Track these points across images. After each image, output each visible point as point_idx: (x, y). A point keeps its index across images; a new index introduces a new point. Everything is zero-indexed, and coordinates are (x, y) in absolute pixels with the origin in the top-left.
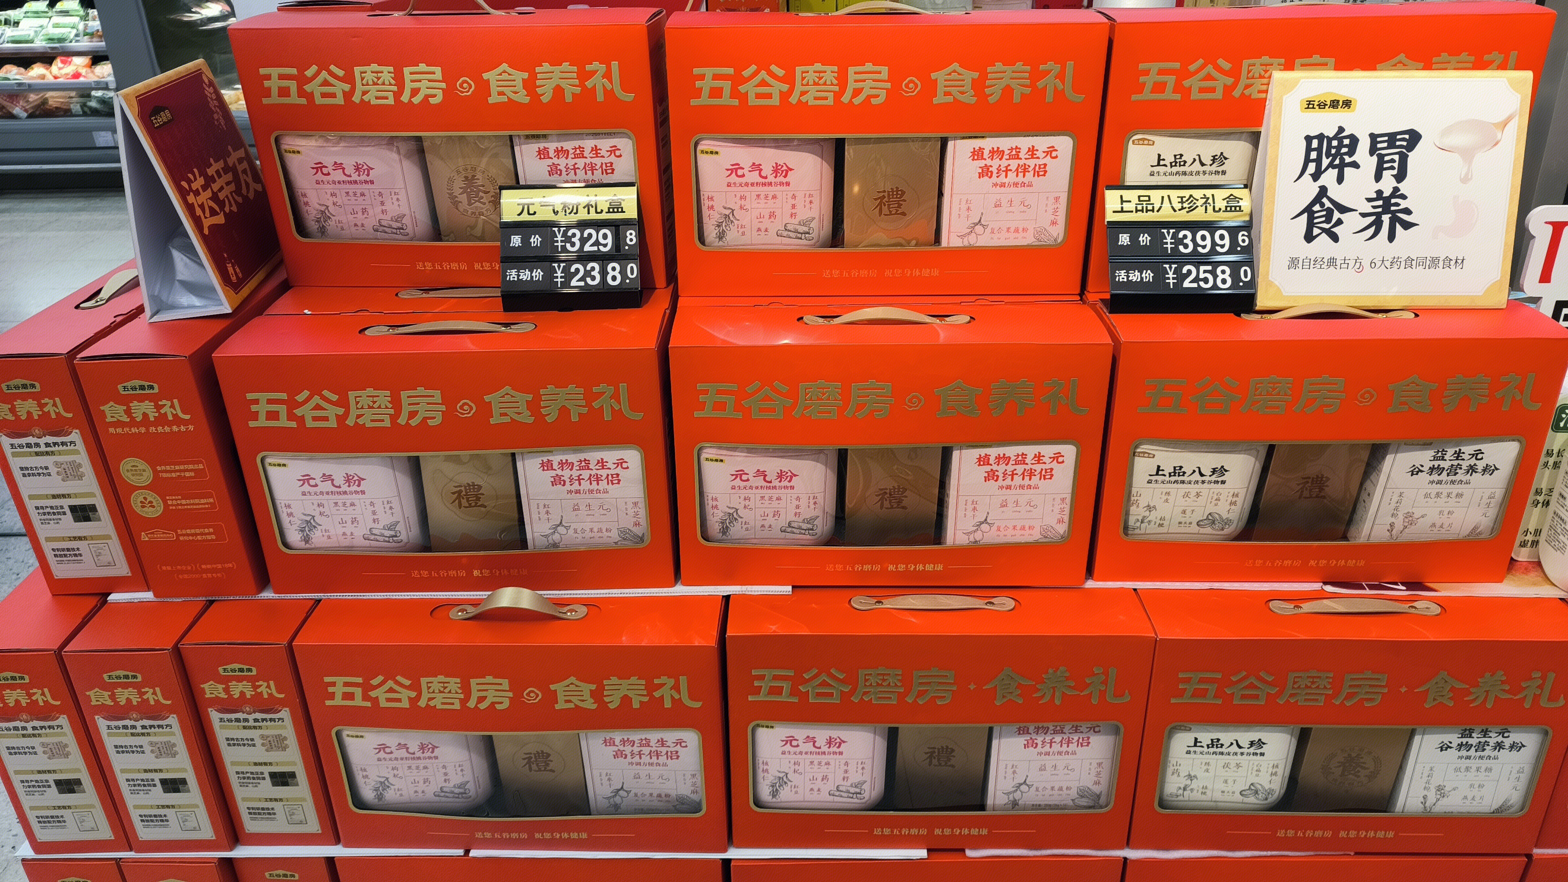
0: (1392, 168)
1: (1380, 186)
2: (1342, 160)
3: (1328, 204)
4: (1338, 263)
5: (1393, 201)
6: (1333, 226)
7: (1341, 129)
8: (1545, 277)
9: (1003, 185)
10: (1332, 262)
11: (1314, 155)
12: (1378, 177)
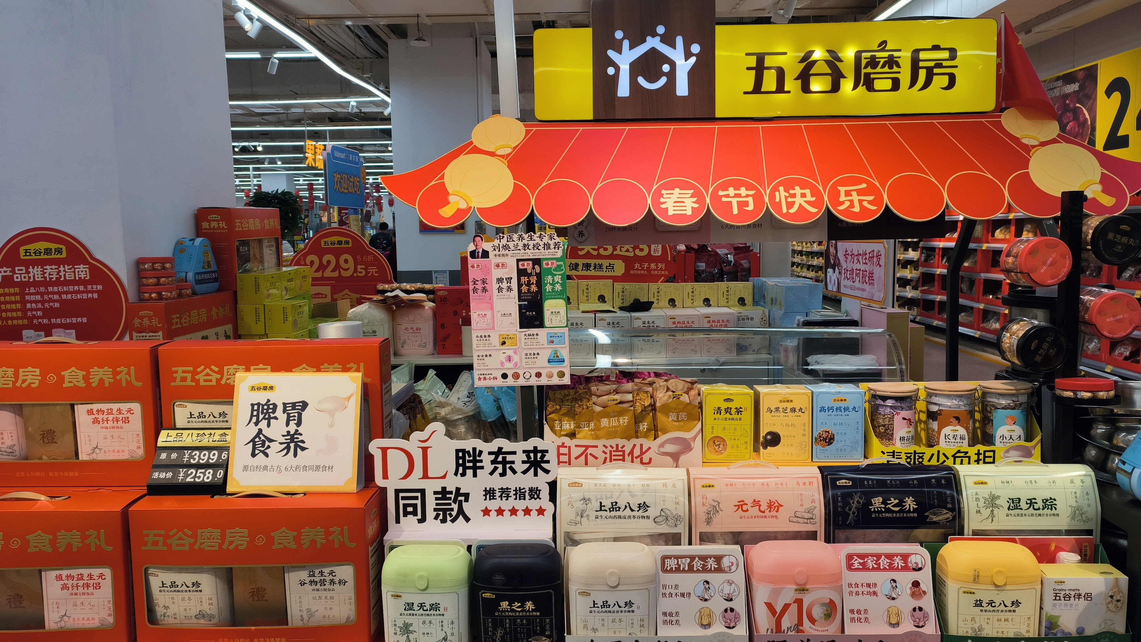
0: (294, 420)
1: (288, 429)
2: (269, 416)
3: (263, 438)
4: (269, 468)
5: (295, 436)
6: (266, 449)
7: (269, 401)
8: (385, 476)
9: (106, 428)
10: (265, 468)
11: (255, 413)
12: (288, 424)
